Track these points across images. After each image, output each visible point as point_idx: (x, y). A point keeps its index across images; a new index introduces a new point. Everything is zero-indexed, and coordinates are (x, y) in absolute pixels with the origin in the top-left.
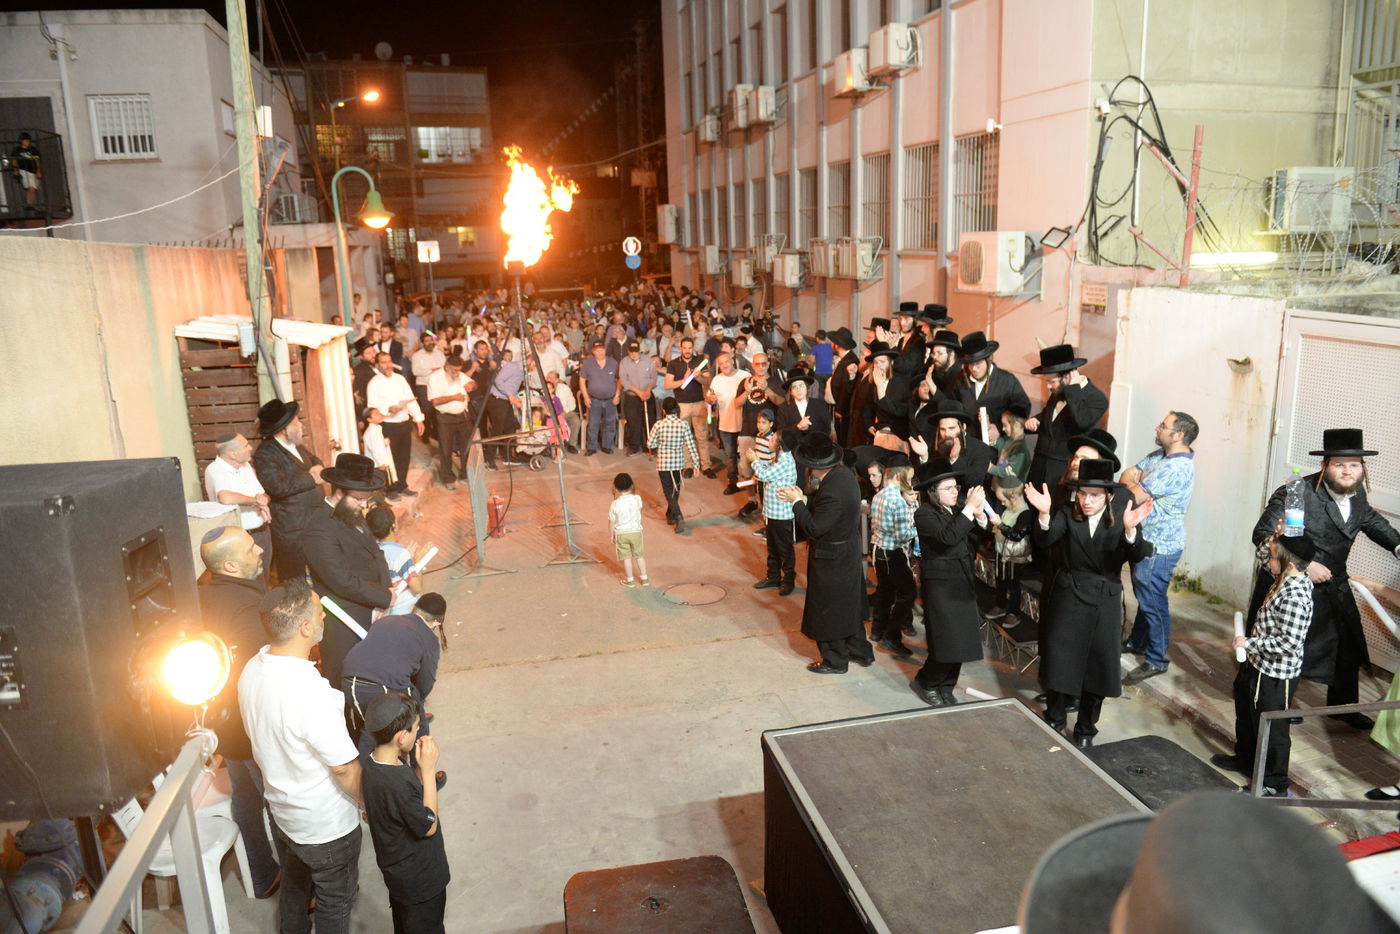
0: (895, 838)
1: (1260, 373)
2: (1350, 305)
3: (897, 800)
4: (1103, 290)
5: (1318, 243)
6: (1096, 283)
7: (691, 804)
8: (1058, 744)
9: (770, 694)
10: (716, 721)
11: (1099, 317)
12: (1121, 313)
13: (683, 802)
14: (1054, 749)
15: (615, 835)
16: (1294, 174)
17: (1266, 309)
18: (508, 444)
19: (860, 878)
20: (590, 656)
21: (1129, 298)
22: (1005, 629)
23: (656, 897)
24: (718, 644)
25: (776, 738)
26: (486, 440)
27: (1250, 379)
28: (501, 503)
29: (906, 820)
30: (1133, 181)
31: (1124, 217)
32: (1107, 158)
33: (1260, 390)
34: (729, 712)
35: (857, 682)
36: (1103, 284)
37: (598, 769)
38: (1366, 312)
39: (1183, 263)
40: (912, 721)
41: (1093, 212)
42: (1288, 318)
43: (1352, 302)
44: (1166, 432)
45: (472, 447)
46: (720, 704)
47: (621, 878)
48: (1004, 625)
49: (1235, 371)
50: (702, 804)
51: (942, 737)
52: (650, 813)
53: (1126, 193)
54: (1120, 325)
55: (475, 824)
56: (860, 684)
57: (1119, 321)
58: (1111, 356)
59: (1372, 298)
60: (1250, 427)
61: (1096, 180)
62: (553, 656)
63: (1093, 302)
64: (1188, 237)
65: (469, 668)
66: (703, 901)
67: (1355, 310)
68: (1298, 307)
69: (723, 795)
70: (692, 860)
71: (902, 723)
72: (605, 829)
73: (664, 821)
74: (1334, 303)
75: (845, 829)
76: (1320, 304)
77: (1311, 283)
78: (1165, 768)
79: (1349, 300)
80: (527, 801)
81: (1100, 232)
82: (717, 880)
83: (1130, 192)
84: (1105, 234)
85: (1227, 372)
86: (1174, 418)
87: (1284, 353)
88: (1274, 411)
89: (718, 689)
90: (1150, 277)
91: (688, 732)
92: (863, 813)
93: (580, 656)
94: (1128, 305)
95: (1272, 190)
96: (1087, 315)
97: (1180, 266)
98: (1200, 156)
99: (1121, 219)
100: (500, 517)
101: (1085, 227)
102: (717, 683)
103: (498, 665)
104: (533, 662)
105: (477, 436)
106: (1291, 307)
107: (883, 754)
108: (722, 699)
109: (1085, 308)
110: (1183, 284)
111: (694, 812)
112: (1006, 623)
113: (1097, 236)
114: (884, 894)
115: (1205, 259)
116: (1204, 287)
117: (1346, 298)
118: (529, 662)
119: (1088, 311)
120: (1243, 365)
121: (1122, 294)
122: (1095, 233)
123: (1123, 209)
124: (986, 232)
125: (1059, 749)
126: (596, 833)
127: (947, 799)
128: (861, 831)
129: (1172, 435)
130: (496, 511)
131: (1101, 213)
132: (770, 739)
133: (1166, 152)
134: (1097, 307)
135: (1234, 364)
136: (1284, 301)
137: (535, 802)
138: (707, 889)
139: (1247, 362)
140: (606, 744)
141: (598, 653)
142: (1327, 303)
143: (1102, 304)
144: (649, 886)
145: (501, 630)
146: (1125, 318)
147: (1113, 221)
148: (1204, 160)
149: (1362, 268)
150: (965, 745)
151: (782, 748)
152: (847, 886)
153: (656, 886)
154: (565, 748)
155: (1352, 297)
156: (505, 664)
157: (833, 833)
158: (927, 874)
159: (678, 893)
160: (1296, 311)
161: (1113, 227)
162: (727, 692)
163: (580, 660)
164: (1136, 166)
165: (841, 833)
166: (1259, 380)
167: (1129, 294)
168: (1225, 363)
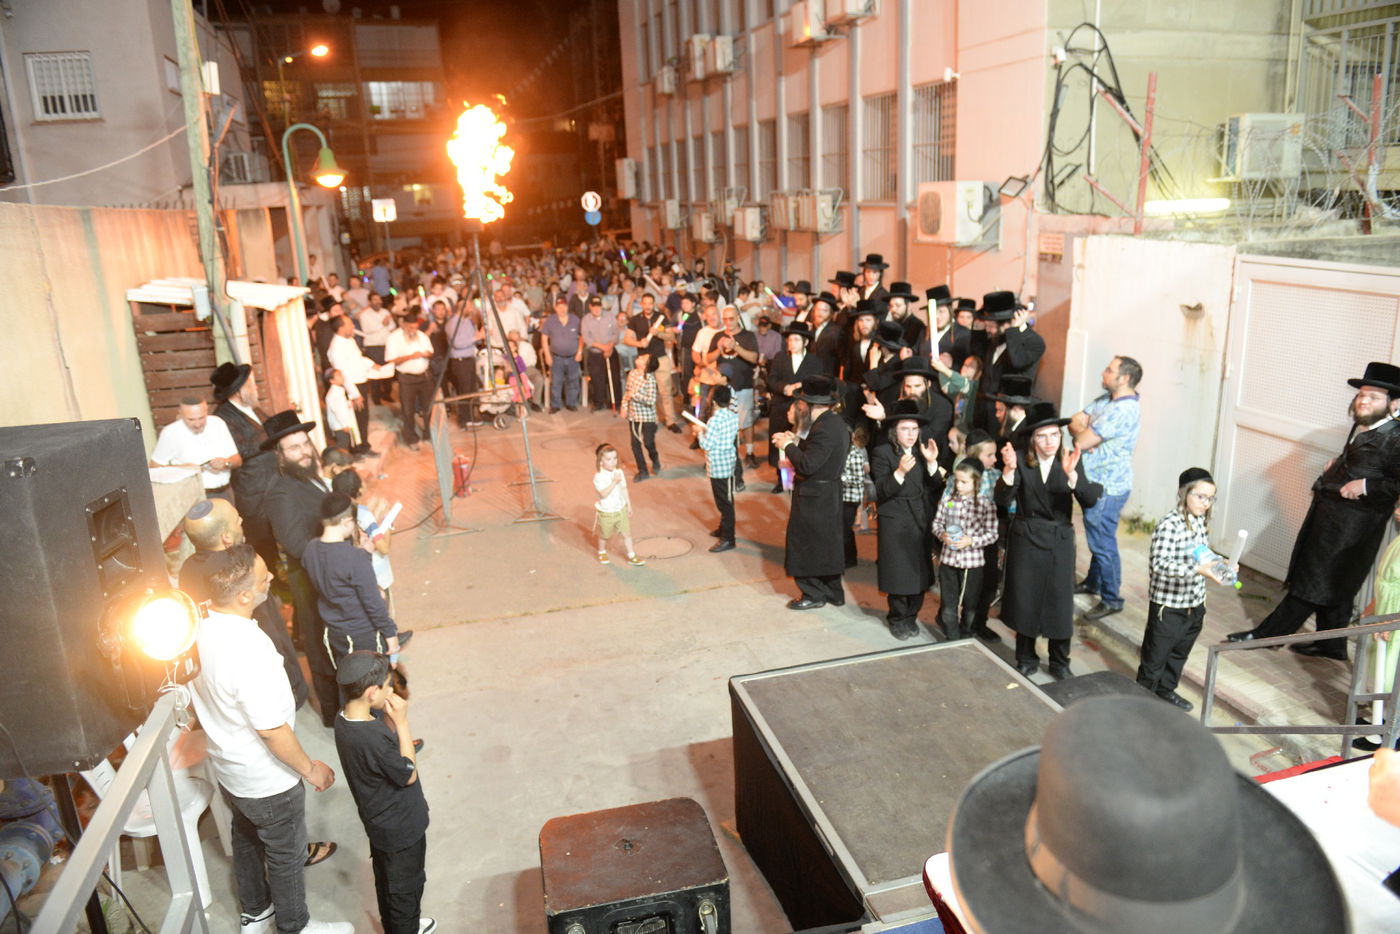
0: (859, 774)
1: (1211, 318)
2: (1298, 250)
3: (862, 739)
4: (1058, 239)
5: (1269, 190)
6: (1052, 232)
7: (662, 751)
8: (1014, 680)
9: (739, 643)
10: (685, 670)
11: (1056, 266)
12: (1077, 260)
13: (654, 749)
14: (1011, 686)
15: (588, 783)
16: (1246, 121)
17: (1220, 253)
18: (471, 402)
19: (827, 813)
20: (559, 610)
21: (1084, 246)
23: (628, 839)
24: (683, 595)
25: (743, 683)
26: (448, 400)
27: (1202, 323)
28: (465, 463)
29: (870, 757)
30: (1089, 129)
31: (1081, 165)
32: (1063, 106)
33: (1212, 335)
34: (698, 661)
36: (1060, 232)
37: (569, 720)
38: (1314, 256)
39: (1137, 210)
40: (875, 663)
41: (1050, 160)
42: (1238, 263)
43: (1300, 247)
44: (1114, 376)
45: (435, 406)
46: (688, 653)
47: (595, 822)
49: (1188, 317)
50: (672, 751)
51: (904, 676)
52: (622, 761)
53: (1082, 141)
54: (1076, 274)
56: (826, 630)
57: (1075, 269)
58: (1067, 305)
59: (1319, 243)
60: (1202, 371)
61: (1052, 128)
62: (523, 612)
63: (1050, 251)
64: (1142, 184)
65: (439, 626)
66: (675, 841)
67: (1303, 255)
68: (1248, 253)
69: (693, 741)
70: (664, 802)
71: (865, 666)
72: (578, 778)
73: (636, 768)
74: (1283, 248)
75: (811, 768)
76: (1270, 249)
77: (1262, 229)
79: (1297, 245)
80: (501, 753)
81: (1057, 181)
82: (688, 820)
83: (1086, 140)
84: (1062, 183)
85: (1180, 318)
86: (1119, 362)
87: (1235, 298)
88: (1225, 354)
89: (686, 639)
90: (1105, 225)
91: (657, 681)
92: (829, 751)
93: (549, 611)
94: (1083, 253)
95: (1224, 137)
96: (1044, 264)
97: (1134, 213)
98: (1153, 103)
99: (1077, 167)
100: (465, 475)
101: (1042, 175)
102: (686, 634)
103: (468, 622)
104: (503, 618)
105: (439, 396)
106: (1241, 252)
107: (847, 694)
108: (690, 649)
109: (1042, 257)
110: (1137, 231)
111: (665, 759)
113: (1053, 185)
114: (849, 827)
115: (1159, 207)
116: (1158, 234)
117: (1294, 243)
118: (499, 618)
119: (1045, 260)
120: (1195, 311)
121: (1077, 242)
122: (1052, 182)
123: (1078, 158)
124: (945, 182)
125: (1016, 685)
126: (570, 781)
127: (909, 736)
128: (826, 768)
129: (1118, 379)
130: (461, 470)
131: (1058, 162)
132: (738, 685)
133: (1121, 99)
134: (1054, 256)
135: (1186, 310)
136: (1235, 247)
137: (509, 753)
138: (679, 830)
139: (1199, 308)
140: (577, 696)
141: (567, 608)
142: (1276, 248)
143: (1059, 252)
144: (622, 828)
145: (469, 588)
146: (1081, 266)
147: (1069, 170)
148: (1158, 108)
149: (1312, 213)
150: (927, 684)
151: (749, 692)
152: (814, 821)
153: (629, 828)
154: (537, 701)
155: (1300, 242)
156: (475, 621)
157: (799, 772)
158: (890, 808)
159: (651, 834)
160: (1246, 257)
161: (1069, 176)
162: (696, 641)
163: (549, 614)
164: (1091, 114)
165: (807, 771)
166: (1210, 325)
167: (1085, 242)
168: (1179, 310)
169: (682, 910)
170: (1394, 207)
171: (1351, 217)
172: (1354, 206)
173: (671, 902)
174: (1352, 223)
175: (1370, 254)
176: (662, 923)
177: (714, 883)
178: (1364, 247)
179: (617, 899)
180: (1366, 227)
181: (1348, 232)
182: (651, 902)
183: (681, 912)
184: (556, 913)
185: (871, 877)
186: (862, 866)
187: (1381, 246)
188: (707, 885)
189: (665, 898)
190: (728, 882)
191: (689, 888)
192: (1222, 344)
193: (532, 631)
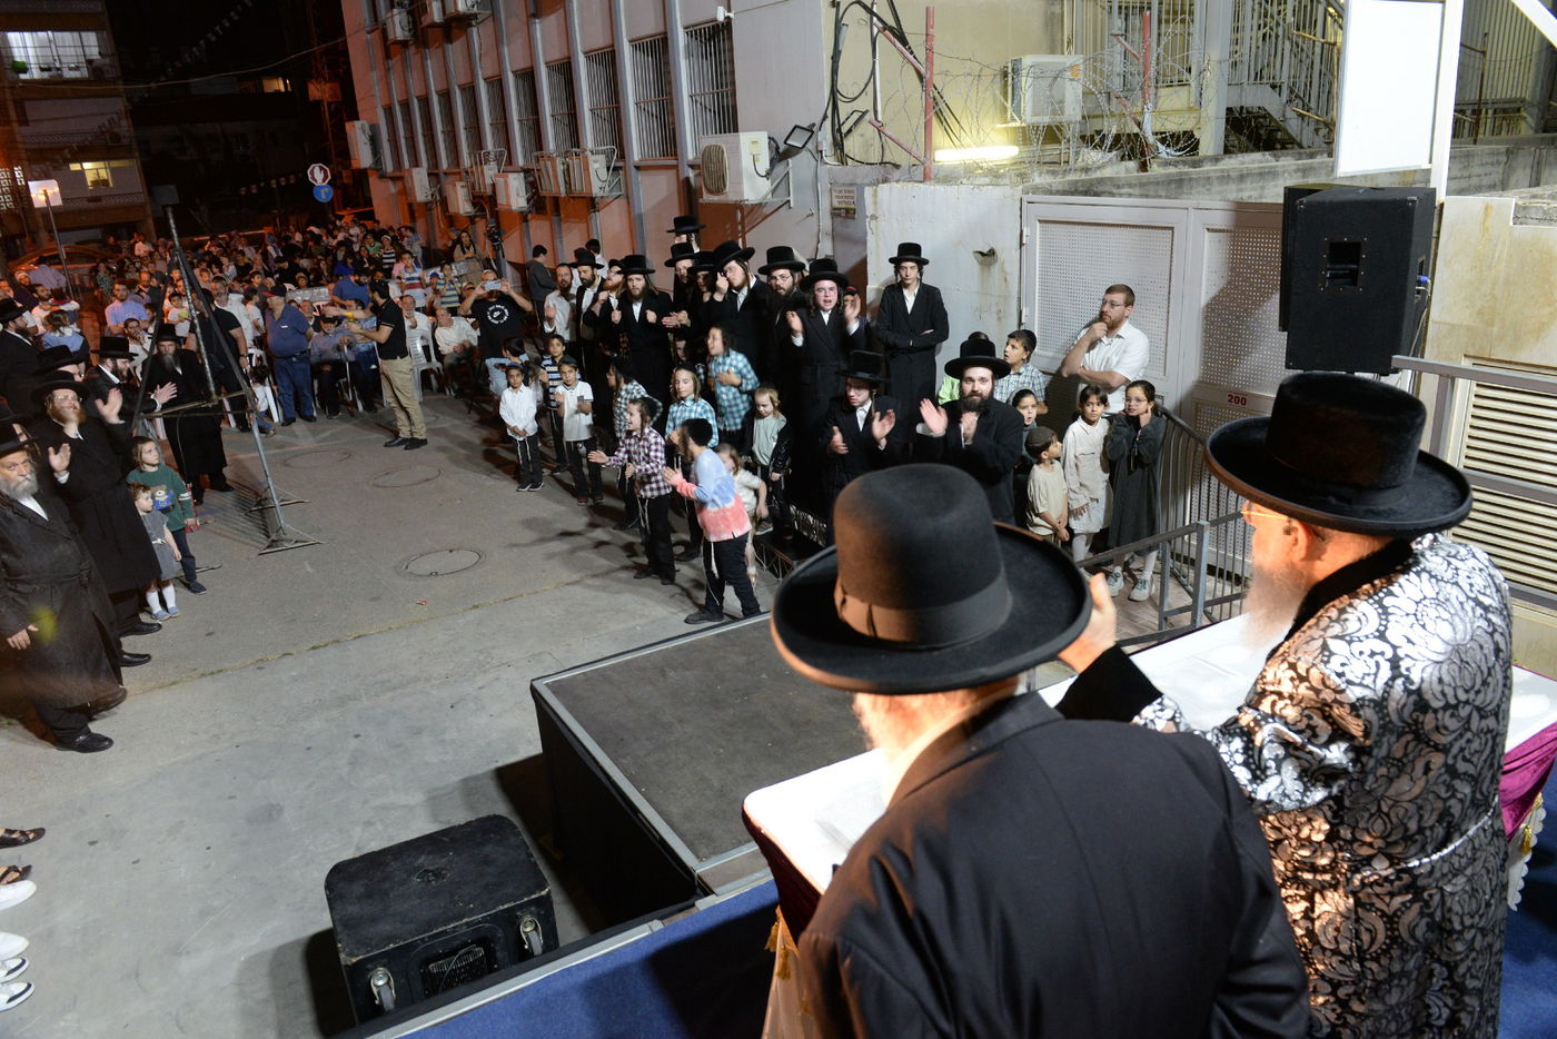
0: (680, 756)
1: (1003, 263)
2: (1082, 188)
3: (680, 721)
4: (852, 192)
5: (1052, 134)
6: (844, 184)
7: (465, 781)
9: (540, 654)
10: (484, 690)
11: (850, 221)
12: (868, 214)
13: (455, 779)
15: (380, 828)
16: (1027, 61)
17: (1008, 193)
19: (649, 801)
20: (326, 645)
21: (875, 195)
23: (431, 868)
24: (473, 611)
25: (547, 685)
27: (995, 269)
29: (691, 737)
30: (873, 72)
31: (867, 111)
32: (845, 48)
33: (1005, 280)
34: (497, 679)
35: (634, 628)
36: (851, 185)
37: (351, 764)
38: (1096, 194)
39: (925, 156)
40: (691, 644)
41: (835, 107)
42: (1024, 204)
43: (1083, 186)
46: (485, 672)
47: (387, 858)
49: (981, 263)
50: (476, 778)
51: (722, 654)
52: (418, 798)
53: (866, 85)
54: (870, 225)
55: (208, 848)
56: (638, 628)
57: (868, 220)
58: (863, 263)
59: (1101, 181)
60: (999, 319)
61: (834, 72)
62: (282, 653)
63: (844, 206)
64: (928, 126)
65: (176, 682)
66: (486, 862)
67: (1086, 193)
68: (1034, 193)
69: (500, 764)
70: (468, 824)
71: (679, 648)
72: (368, 824)
73: (434, 801)
74: (1067, 187)
75: (629, 758)
77: (1048, 172)
79: (1081, 184)
80: (271, 813)
81: (844, 129)
82: (498, 837)
83: (871, 85)
84: (850, 131)
85: (973, 265)
87: (1024, 241)
88: (1020, 298)
89: (481, 658)
90: (896, 174)
91: (452, 707)
92: (647, 739)
93: (313, 648)
94: (875, 203)
95: (1008, 77)
96: (838, 220)
97: (922, 159)
98: (932, 40)
99: (864, 113)
101: (828, 123)
102: (481, 652)
103: (212, 673)
104: (256, 663)
106: (1027, 193)
107: (662, 679)
108: (488, 666)
109: (836, 213)
110: (926, 178)
111: (469, 787)
113: (841, 134)
114: (674, 810)
115: (947, 155)
116: (947, 180)
117: (1077, 182)
118: (250, 664)
119: (839, 215)
120: (988, 256)
121: (868, 191)
122: (839, 130)
123: (864, 103)
124: (723, 135)
126: (358, 829)
127: (731, 711)
128: (645, 756)
131: (844, 109)
132: (540, 686)
133: (904, 42)
134: (847, 210)
135: (980, 255)
136: (1022, 189)
137: (280, 810)
138: (488, 849)
139: (992, 253)
140: (357, 736)
141: (338, 641)
142: (1060, 188)
143: (852, 206)
144: (423, 858)
145: (209, 634)
146: (874, 217)
147: (856, 116)
148: (937, 45)
149: (1093, 156)
150: (744, 658)
151: (554, 693)
152: (635, 810)
153: (431, 857)
154: (309, 749)
155: (1083, 181)
156: (220, 671)
157: (616, 764)
158: (716, 784)
159: (456, 860)
160: (1032, 197)
161: (856, 123)
162: (492, 658)
163: (312, 652)
164: (874, 57)
165: (625, 761)
166: (1003, 270)
167: (876, 191)
168: (972, 255)
169: (501, 931)
170: (1168, 146)
171: (1130, 159)
172: (1132, 147)
173: (487, 925)
174: (1132, 165)
175: (1146, 189)
176: (481, 952)
177: (533, 897)
178: (1142, 185)
179: (425, 932)
180: (1144, 167)
181: (1127, 170)
182: (465, 929)
183: (500, 934)
184: (354, 960)
185: (700, 855)
186: (691, 846)
187: (1158, 183)
188: (526, 899)
189: (480, 922)
190: (549, 891)
191: (506, 906)
192: (1017, 289)
193: (294, 674)
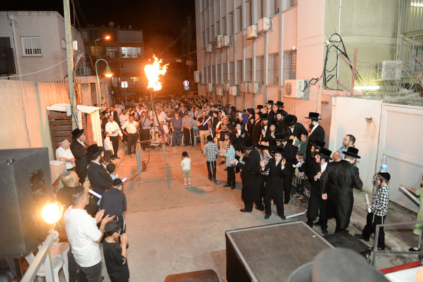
0: (266, 264)
1: (375, 122)
2: (401, 102)
3: (267, 252)
4: (328, 97)
5: (392, 83)
6: (325, 95)
7: (204, 253)
8: (315, 235)
9: (228, 219)
10: (212, 228)
11: (327, 105)
12: (333, 104)
13: (201, 253)
14: (314, 236)
15: (180, 263)
16: (384, 63)
17: (378, 103)
18: (148, 143)
19: (256, 276)
20: (173, 208)
21: (335, 99)
22: (299, 199)
24: (212, 204)
25: (230, 233)
26: (141, 142)
27: (372, 124)
28: (145, 161)
29: (269, 258)
30: (337, 64)
31: (334, 75)
32: (329, 58)
33: (375, 127)
34: (215, 225)
36: (328, 95)
37: (175, 243)
38: (406, 104)
39: (352, 89)
40: (271, 228)
41: (325, 74)
42: (383, 106)
43: (402, 101)
45: (137, 144)
46: (212, 222)
47: (182, 276)
48: (299, 198)
49: (368, 121)
50: (207, 253)
51: (280, 232)
52: (191, 256)
53: (334, 68)
54: (333, 108)
55: (137, 260)
57: (333, 106)
58: (330, 117)
59: (408, 100)
60: (372, 138)
61: (325, 64)
62: (162, 208)
63: (325, 101)
64: (353, 81)
65: (136, 212)
67: (403, 103)
68: (386, 103)
69: (213, 251)
70: (204, 271)
71: (268, 228)
72: (177, 261)
73: (195, 259)
74: (397, 101)
76: (393, 101)
77: (390, 95)
78: (348, 242)
79: (401, 100)
80: (153, 253)
82: (212, 277)
83: (336, 68)
84: (328, 80)
85: (365, 122)
87: (382, 116)
88: (379, 133)
89: (212, 218)
90: (342, 93)
91: (203, 231)
92: (257, 256)
93: (170, 208)
94: (335, 102)
95: (378, 68)
96: (323, 104)
98: (356, 57)
99: (333, 76)
100: (146, 165)
101: (322, 78)
102: (212, 216)
103: (145, 211)
104: (155, 210)
105: (139, 141)
106: (384, 102)
107: (262, 238)
109: (323, 102)
110: (352, 95)
111: (204, 256)
112: (300, 198)
113: (326, 81)
114: (263, 281)
115: (358, 88)
116: (358, 96)
117: (400, 100)
118: (154, 210)
120: (369, 120)
121: (333, 98)
122: (325, 80)
123: (333, 73)
124: (293, 80)
125: (315, 236)
126: (175, 262)
127: (282, 252)
128: (255, 261)
130: (144, 163)
131: (327, 74)
132: (228, 233)
133: (346, 56)
134: (326, 102)
135: (367, 119)
136: (382, 101)
137: (156, 253)
138: (209, 280)
139: (371, 119)
140: (177, 235)
141: (176, 207)
142: (395, 101)
143: (328, 101)
144: (191, 279)
145: (145, 200)
146: (334, 106)
147: (331, 76)
148: (357, 58)
149: (405, 91)
150: (287, 235)
151: (232, 236)
152: (251, 279)
153: (193, 279)
154: (165, 236)
155: (402, 100)
156: (147, 210)
157: (247, 263)
158: (276, 275)
159: (200, 281)
160: (385, 104)
161: (331, 78)
162: (215, 219)
163: (170, 209)
164: (337, 60)
165: (250, 262)
166: (374, 124)
167: (336, 98)
168: (365, 119)
171: (417, 92)
172: (418, 89)
174: (418, 94)
180: (422, 95)
181: (416, 97)
192: (378, 130)
193: (164, 214)
